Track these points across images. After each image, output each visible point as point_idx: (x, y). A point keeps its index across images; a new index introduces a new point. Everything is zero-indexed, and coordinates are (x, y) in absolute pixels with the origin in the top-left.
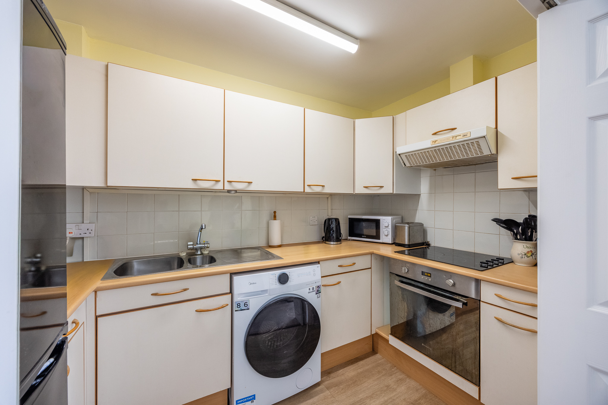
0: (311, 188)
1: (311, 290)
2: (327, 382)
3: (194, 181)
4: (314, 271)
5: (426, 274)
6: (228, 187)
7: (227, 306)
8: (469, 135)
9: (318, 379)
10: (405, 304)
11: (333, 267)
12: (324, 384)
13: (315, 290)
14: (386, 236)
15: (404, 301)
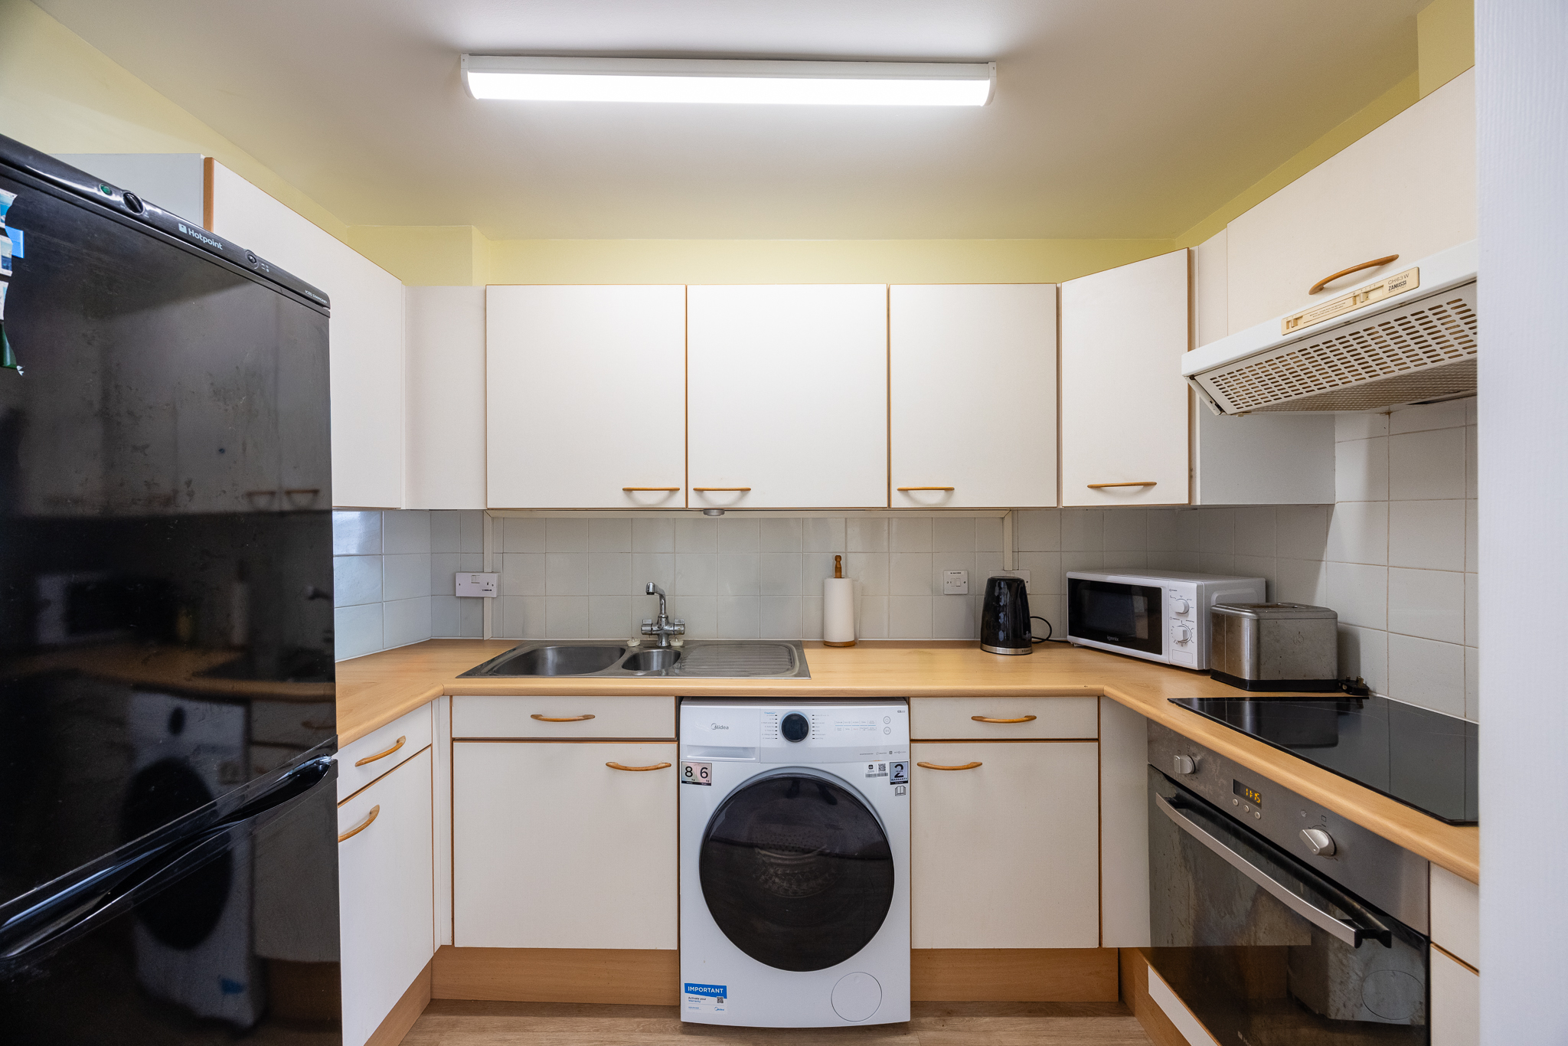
0: (909, 496)
1: (876, 770)
2: (930, 1034)
3: (628, 492)
4: (887, 720)
5: (1249, 794)
6: (695, 502)
7: (666, 767)
8: (1411, 282)
9: (904, 1015)
10: (1190, 877)
11: (957, 719)
12: (921, 1033)
13: (887, 771)
14: (1180, 644)
15: (1186, 867)
